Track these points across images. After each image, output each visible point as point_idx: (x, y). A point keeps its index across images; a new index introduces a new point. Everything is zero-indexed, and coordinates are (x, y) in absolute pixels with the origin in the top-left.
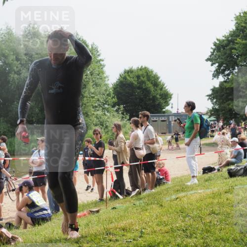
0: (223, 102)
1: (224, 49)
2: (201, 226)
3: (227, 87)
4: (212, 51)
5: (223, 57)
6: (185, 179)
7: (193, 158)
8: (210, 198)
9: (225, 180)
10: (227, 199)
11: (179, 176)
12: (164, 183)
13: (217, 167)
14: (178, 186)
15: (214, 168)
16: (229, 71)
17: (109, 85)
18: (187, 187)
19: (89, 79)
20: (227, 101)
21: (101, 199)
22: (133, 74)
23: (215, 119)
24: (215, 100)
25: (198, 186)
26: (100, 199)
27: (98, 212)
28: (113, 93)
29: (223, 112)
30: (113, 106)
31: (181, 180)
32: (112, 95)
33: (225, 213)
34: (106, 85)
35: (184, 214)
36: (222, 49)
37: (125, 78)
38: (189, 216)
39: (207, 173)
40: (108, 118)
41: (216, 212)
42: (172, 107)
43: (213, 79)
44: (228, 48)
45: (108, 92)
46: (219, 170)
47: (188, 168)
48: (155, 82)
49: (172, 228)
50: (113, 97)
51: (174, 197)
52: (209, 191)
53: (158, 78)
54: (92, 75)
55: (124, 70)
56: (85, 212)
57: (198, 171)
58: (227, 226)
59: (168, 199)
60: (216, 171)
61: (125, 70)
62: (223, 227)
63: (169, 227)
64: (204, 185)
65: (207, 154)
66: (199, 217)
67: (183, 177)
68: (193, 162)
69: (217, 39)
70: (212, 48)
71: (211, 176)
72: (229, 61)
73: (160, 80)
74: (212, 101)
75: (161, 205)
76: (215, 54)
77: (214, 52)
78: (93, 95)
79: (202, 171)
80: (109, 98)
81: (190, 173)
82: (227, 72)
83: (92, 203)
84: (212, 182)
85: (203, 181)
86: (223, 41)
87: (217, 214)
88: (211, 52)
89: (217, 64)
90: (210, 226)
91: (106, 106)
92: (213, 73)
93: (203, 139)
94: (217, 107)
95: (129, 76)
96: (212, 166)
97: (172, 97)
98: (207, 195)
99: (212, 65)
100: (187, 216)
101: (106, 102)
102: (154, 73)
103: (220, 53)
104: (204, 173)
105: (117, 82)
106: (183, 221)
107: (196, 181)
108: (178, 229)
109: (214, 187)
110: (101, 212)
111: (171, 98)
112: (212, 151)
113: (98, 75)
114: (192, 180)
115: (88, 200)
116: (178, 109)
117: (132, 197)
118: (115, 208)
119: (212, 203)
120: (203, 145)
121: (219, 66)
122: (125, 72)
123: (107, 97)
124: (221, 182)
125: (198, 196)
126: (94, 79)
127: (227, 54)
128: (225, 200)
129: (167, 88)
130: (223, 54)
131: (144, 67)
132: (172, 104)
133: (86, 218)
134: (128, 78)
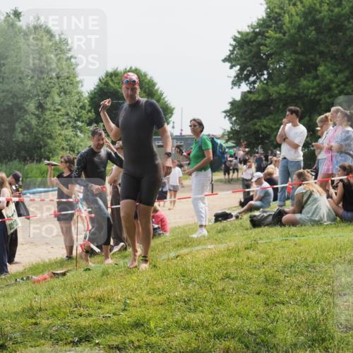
0: (245, 122)
1: (249, 45)
2: (210, 295)
3: (252, 100)
4: (231, 49)
5: (247, 57)
6: (189, 229)
7: (202, 200)
8: (223, 256)
9: (245, 231)
10: (248, 258)
11: (181, 225)
12: (160, 234)
13: (234, 214)
14: (179, 239)
15: (230, 214)
16: (255, 77)
17: (83, 94)
18: (192, 240)
19: (54, 84)
20: (251, 120)
21: (70, 257)
22: (119, 78)
23: (234, 145)
24: (234, 118)
25: (208, 239)
26: (67, 257)
27: (64, 274)
28: (89, 105)
29: (246, 134)
30: (90, 124)
31: (184, 230)
32: (88, 108)
33: (245, 278)
34: (79, 93)
35: (186, 279)
36: (245, 45)
37: (106, 84)
38: (193, 281)
39: (221, 221)
40: (82, 141)
41: (232, 276)
42: (173, 127)
43: (232, 88)
44: (254, 43)
45: (81, 104)
46: (237, 217)
47: (195, 214)
48: (149, 90)
49: (168, 299)
50: (90, 111)
51: (172, 254)
52: (222, 247)
53: (154, 85)
54: (58, 78)
55: (105, 72)
56: (46, 275)
57: (209, 219)
58: (247, 296)
59: (165, 257)
60: (234, 218)
61: (107, 72)
62: (240, 297)
63: (164, 297)
64: (216, 237)
65: (221, 194)
66: (208, 282)
67: (187, 226)
68: (201, 205)
69: (239, 32)
70: (231, 45)
71: (226, 226)
72: (255, 63)
73: (156, 87)
74: (230, 119)
75: (155, 266)
76: (235, 52)
77: (234, 49)
78: (59, 107)
79: (214, 218)
80: (84, 111)
81: (196, 220)
82: (252, 79)
83: (56, 262)
84: (227, 234)
85: (214, 232)
86: (248, 34)
87: (233, 279)
88: (230, 51)
89: (238, 67)
90: (222, 296)
91: (79, 123)
92: (232, 79)
93: (216, 173)
94: (237, 128)
95: (112, 80)
96: (228, 212)
97: (174, 112)
98: (220, 251)
99: (231, 67)
100: (191, 281)
101: (79, 118)
102: (148, 77)
103: (242, 52)
104: (216, 220)
105: (95, 89)
106: (184, 289)
107: (205, 232)
108: (177, 300)
109: (230, 241)
110: (68, 274)
111: (172, 113)
112: (228, 190)
113: (68, 78)
114: (200, 230)
115: (50, 257)
116: (182, 130)
117: (113, 254)
118: (89, 270)
119: (226, 263)
120: (217, 181)
121: (242, 70)
122: (107, 75)
123: (80, 110)
124: (240, 234)
125: (207, 253)
126: (61, 84)
127: (252, 53)
128: (245, 260)
129: (166, 99)
130: (247, 52)
131: (133, 68)
132: (173, 123)
133: (47, 283)
134: (111, 83)
